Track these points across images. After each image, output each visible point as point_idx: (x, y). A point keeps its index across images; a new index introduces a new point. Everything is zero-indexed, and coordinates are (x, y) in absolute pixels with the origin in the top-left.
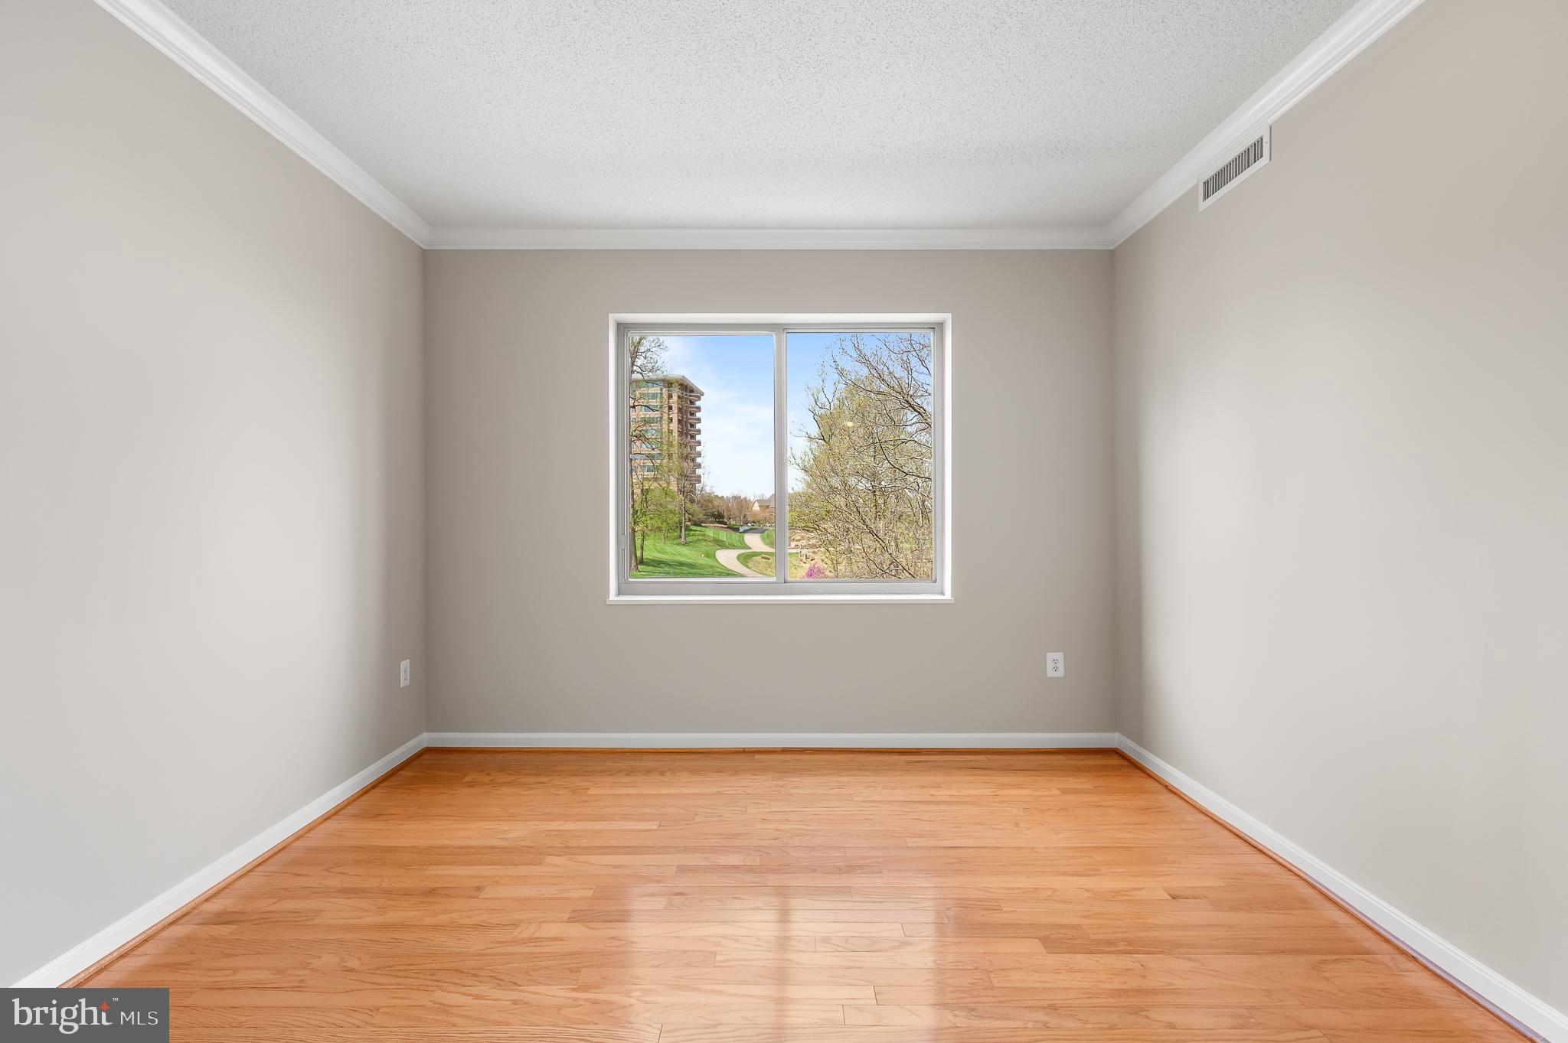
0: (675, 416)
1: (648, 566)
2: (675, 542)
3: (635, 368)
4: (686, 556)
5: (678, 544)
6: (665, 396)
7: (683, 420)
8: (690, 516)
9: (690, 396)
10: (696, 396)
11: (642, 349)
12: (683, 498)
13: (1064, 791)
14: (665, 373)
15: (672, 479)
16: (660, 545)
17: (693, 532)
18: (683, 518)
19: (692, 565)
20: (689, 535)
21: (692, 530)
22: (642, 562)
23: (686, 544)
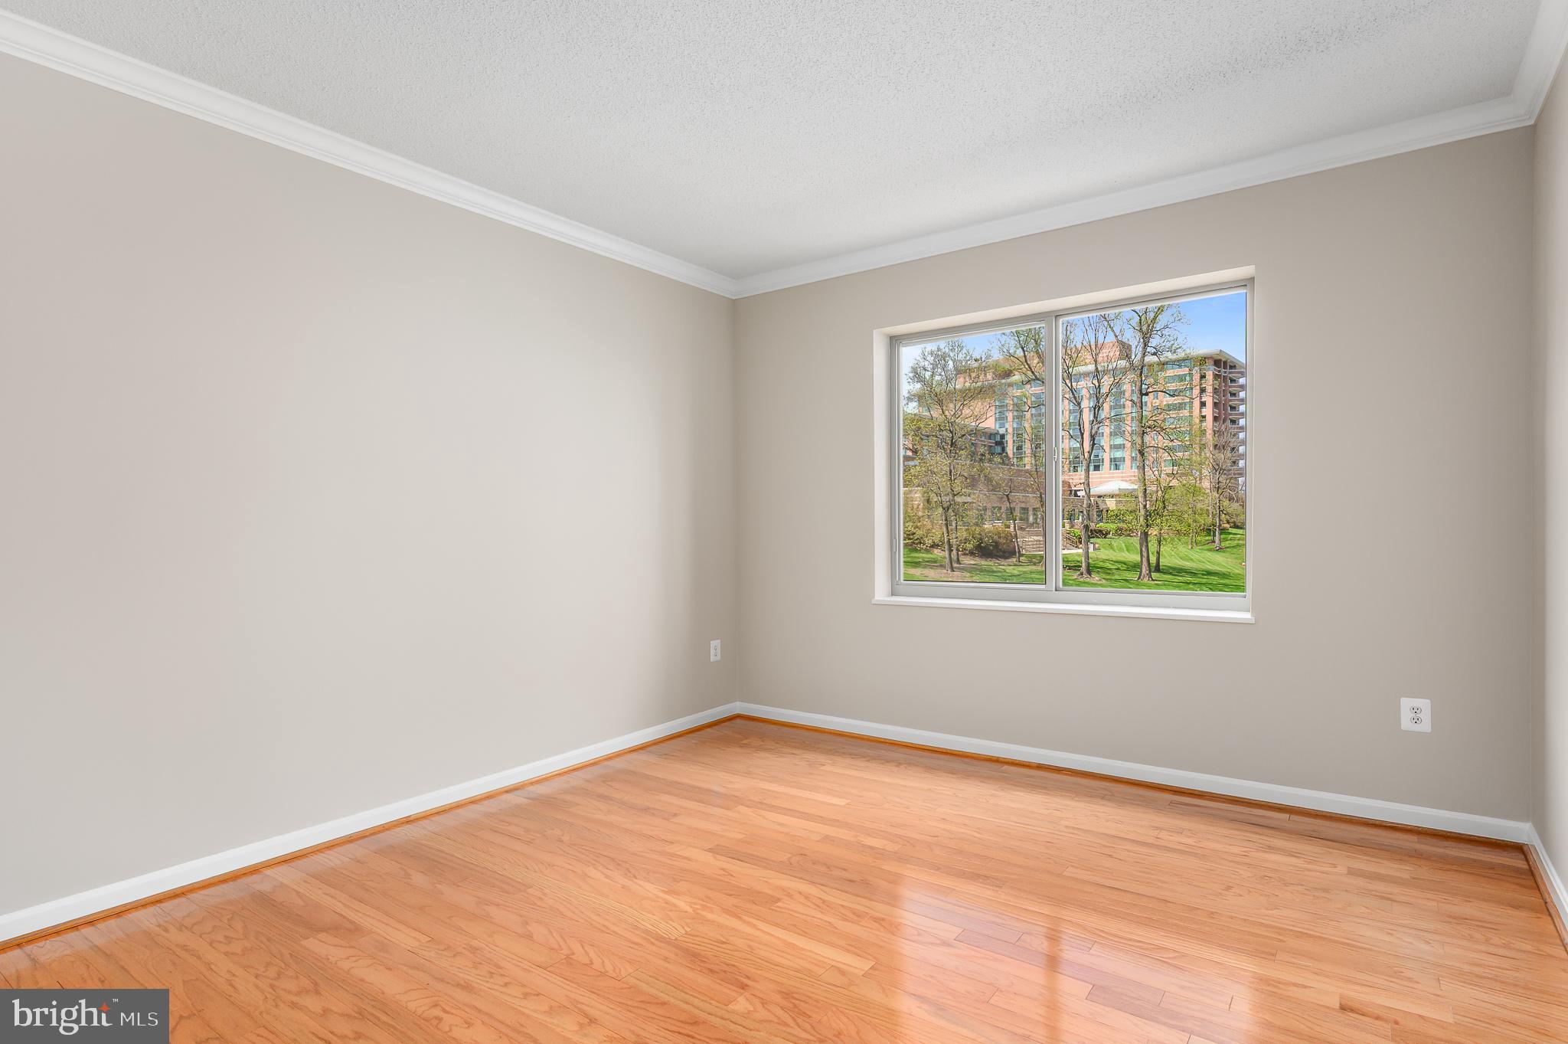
0: (1208, 399)
1: (1165, 573)
2: (1206, 547)
3: (1149, 349)
4: (1219, 564)
5: (1210, 550)
6: (1197, 377)
7: (1220, 402)
8: (1227, 517)
9: (1230, 373)
10: (1239, 373)
11: (1158, 326)
12: (1218, 496)
13: (1351, 872)
14: (1188, 351)
15: (1205, 472)
16: (1183, 549)
17: (1231, 536)
18: (1218, 520)
19: (1224, 574)
20: (1226, 540)
21: (1230, 533)
22: (1158, 569)
23: (1220, 550)
